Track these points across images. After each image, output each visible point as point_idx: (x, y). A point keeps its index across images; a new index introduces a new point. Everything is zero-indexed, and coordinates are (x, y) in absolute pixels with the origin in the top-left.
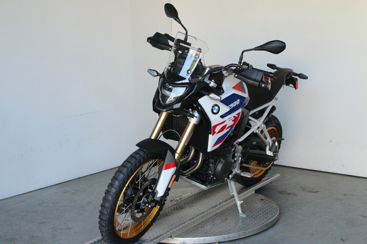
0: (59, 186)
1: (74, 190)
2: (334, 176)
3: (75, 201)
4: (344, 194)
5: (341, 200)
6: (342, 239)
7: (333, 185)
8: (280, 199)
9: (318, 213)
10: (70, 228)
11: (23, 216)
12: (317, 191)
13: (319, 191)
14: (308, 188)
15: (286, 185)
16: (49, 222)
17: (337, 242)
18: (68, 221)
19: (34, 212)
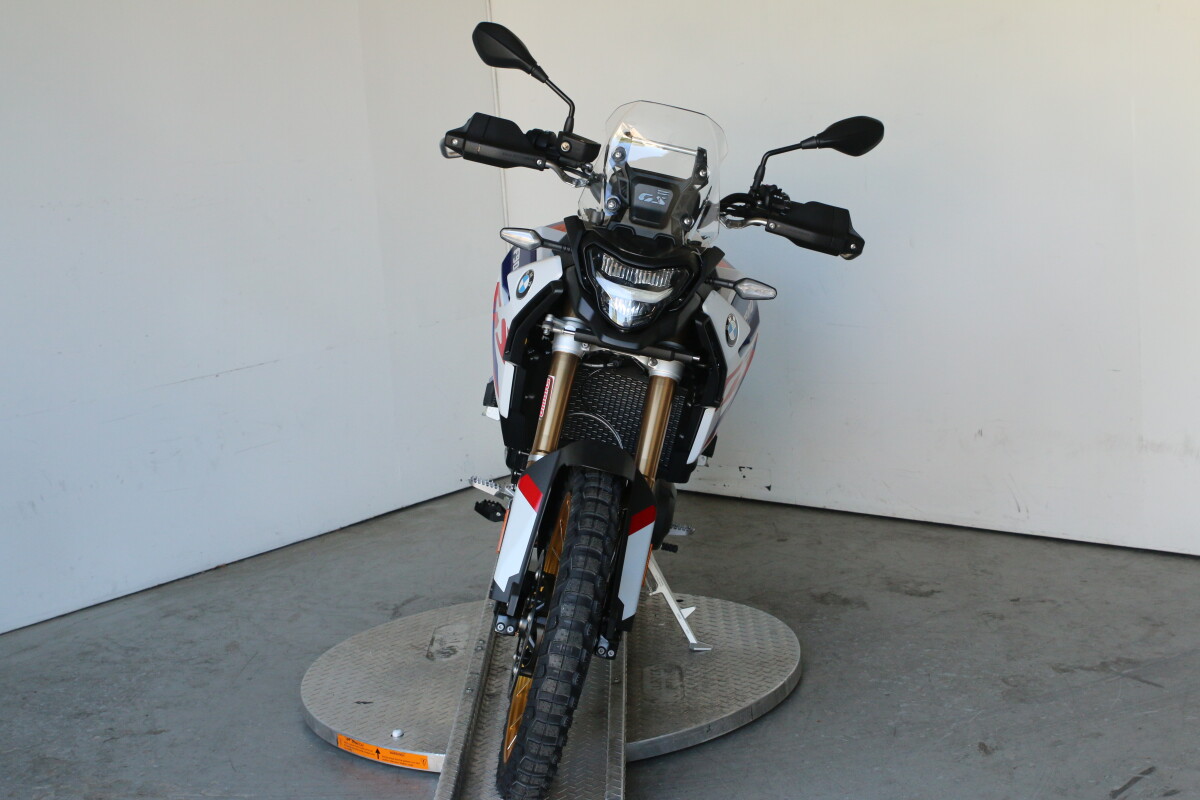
0: (153, 595)
1: (195, 607)
2: (992, 539)
3: (191, 642)
4: (1012, 597)
5: (1002, 618)
6: (983, 747)
7: (982, 571)
8: (815, 620)
9: (925, 664)
10: (159, 729)
11: (26, 695)
12: (933, 592)
13: (939, 592)
14: (907, 582)
15: (843, 573)
16: (100, 712)
17: (967, 756)
18: (158, 707)
19: (63, 680)
